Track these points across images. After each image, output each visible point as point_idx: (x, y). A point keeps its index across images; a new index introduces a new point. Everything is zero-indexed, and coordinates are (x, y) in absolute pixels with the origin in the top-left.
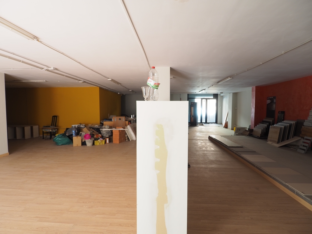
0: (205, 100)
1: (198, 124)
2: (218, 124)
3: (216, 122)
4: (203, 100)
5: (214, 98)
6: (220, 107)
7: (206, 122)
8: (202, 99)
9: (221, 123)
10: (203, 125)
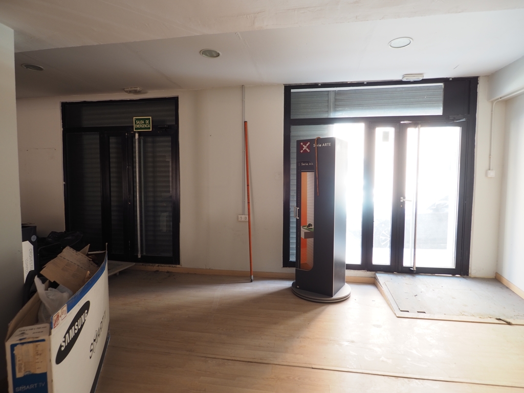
0: (391, 130)
1: (349, 273)
2: (476, 279)
3: (462, 269)
4: (380, 131)
5: (446, 119)
6: (492, 174)
7: (396, 267)
8: (372, 123)
9: (492, 275)
10: (374, 283)
